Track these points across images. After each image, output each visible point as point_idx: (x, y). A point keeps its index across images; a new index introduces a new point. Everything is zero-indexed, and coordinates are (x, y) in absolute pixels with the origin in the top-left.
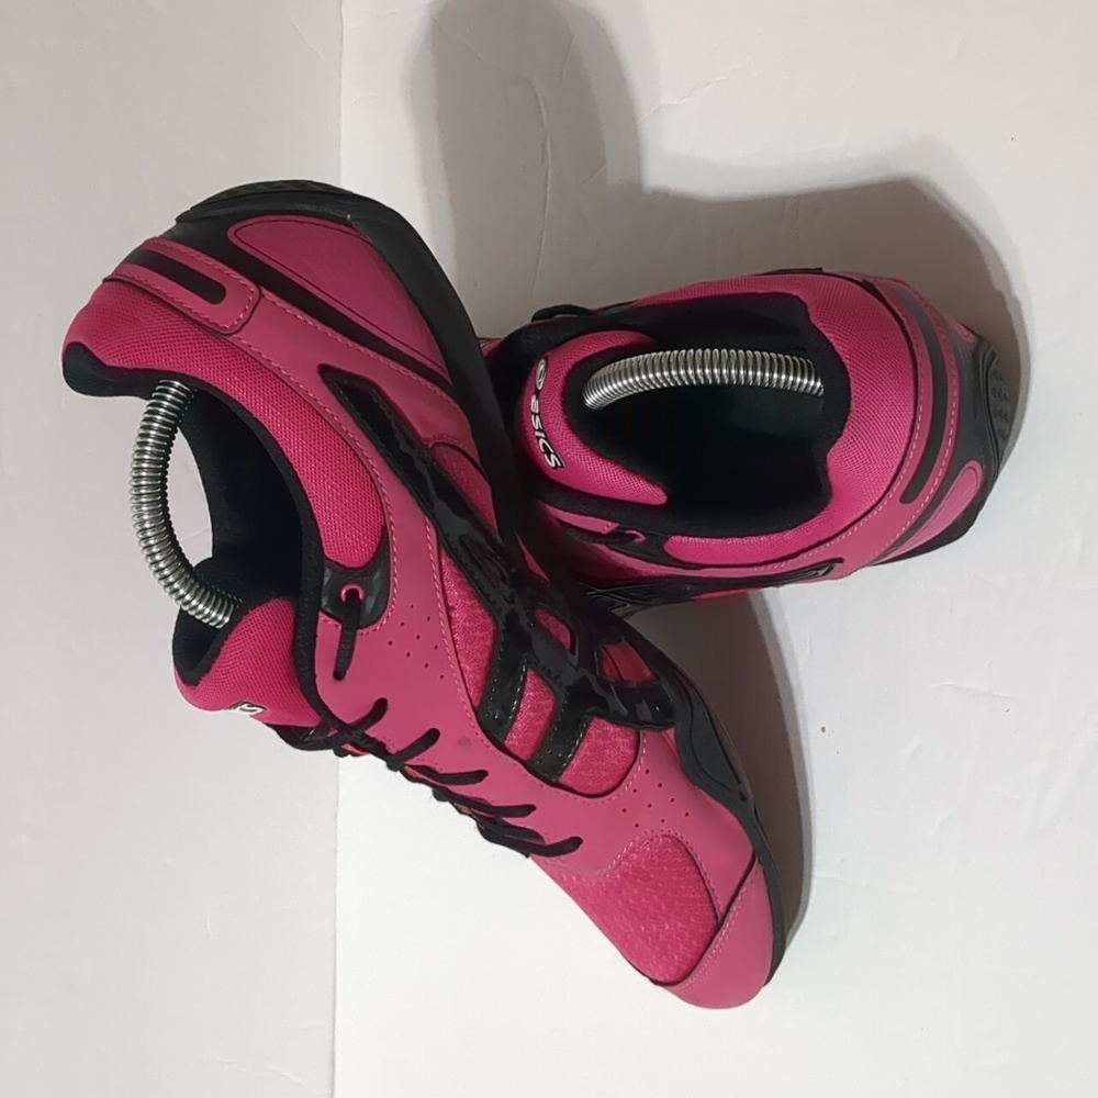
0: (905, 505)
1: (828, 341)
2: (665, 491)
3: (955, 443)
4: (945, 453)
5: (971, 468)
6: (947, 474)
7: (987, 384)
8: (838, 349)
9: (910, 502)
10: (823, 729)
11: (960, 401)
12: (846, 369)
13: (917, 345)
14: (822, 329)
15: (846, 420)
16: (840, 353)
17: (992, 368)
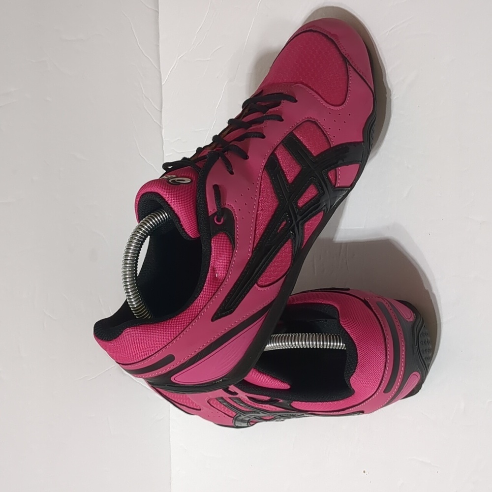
0: (386, 394)
1: (347, 333)
2: (288, 384)
3: (405, 368)
4: (401, 373)
5: (414, 375)
6: (402, 380)
7: (418, 339)
8: (352, 336)
9: (387, 392)
10: (364, 472)
11: (406, 352)
12: (355, 344)
13: (386, 330)
14: (345, 328)
15: (356, 366)
16: (353, 338)
17: (421, 331)
